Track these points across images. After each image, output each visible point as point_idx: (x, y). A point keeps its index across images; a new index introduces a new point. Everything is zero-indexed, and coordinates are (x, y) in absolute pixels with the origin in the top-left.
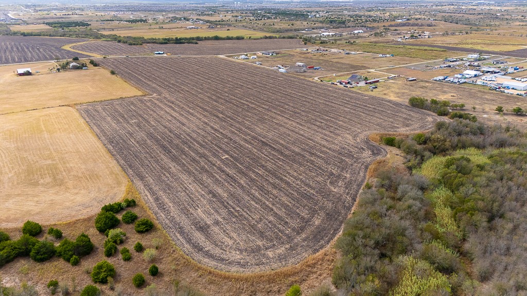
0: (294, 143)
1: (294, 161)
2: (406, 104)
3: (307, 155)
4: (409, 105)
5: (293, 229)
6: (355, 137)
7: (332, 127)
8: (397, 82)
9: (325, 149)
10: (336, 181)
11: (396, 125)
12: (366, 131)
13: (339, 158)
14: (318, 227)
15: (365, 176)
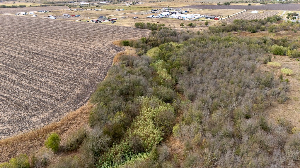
0: (60, 51)
1: (60, 60)
2: (134, 27)
3: (70, 57)
4: (135, 28)
5: (57, 100)
6: (104, 44)
7: (88, 41)
8: (127, 19)
9: (84, 52)
10: (92, 67)
11: (129, 37)
12: (111, 41)
13: (94, 55)
14: (78, 95)
15: (112, 62)
